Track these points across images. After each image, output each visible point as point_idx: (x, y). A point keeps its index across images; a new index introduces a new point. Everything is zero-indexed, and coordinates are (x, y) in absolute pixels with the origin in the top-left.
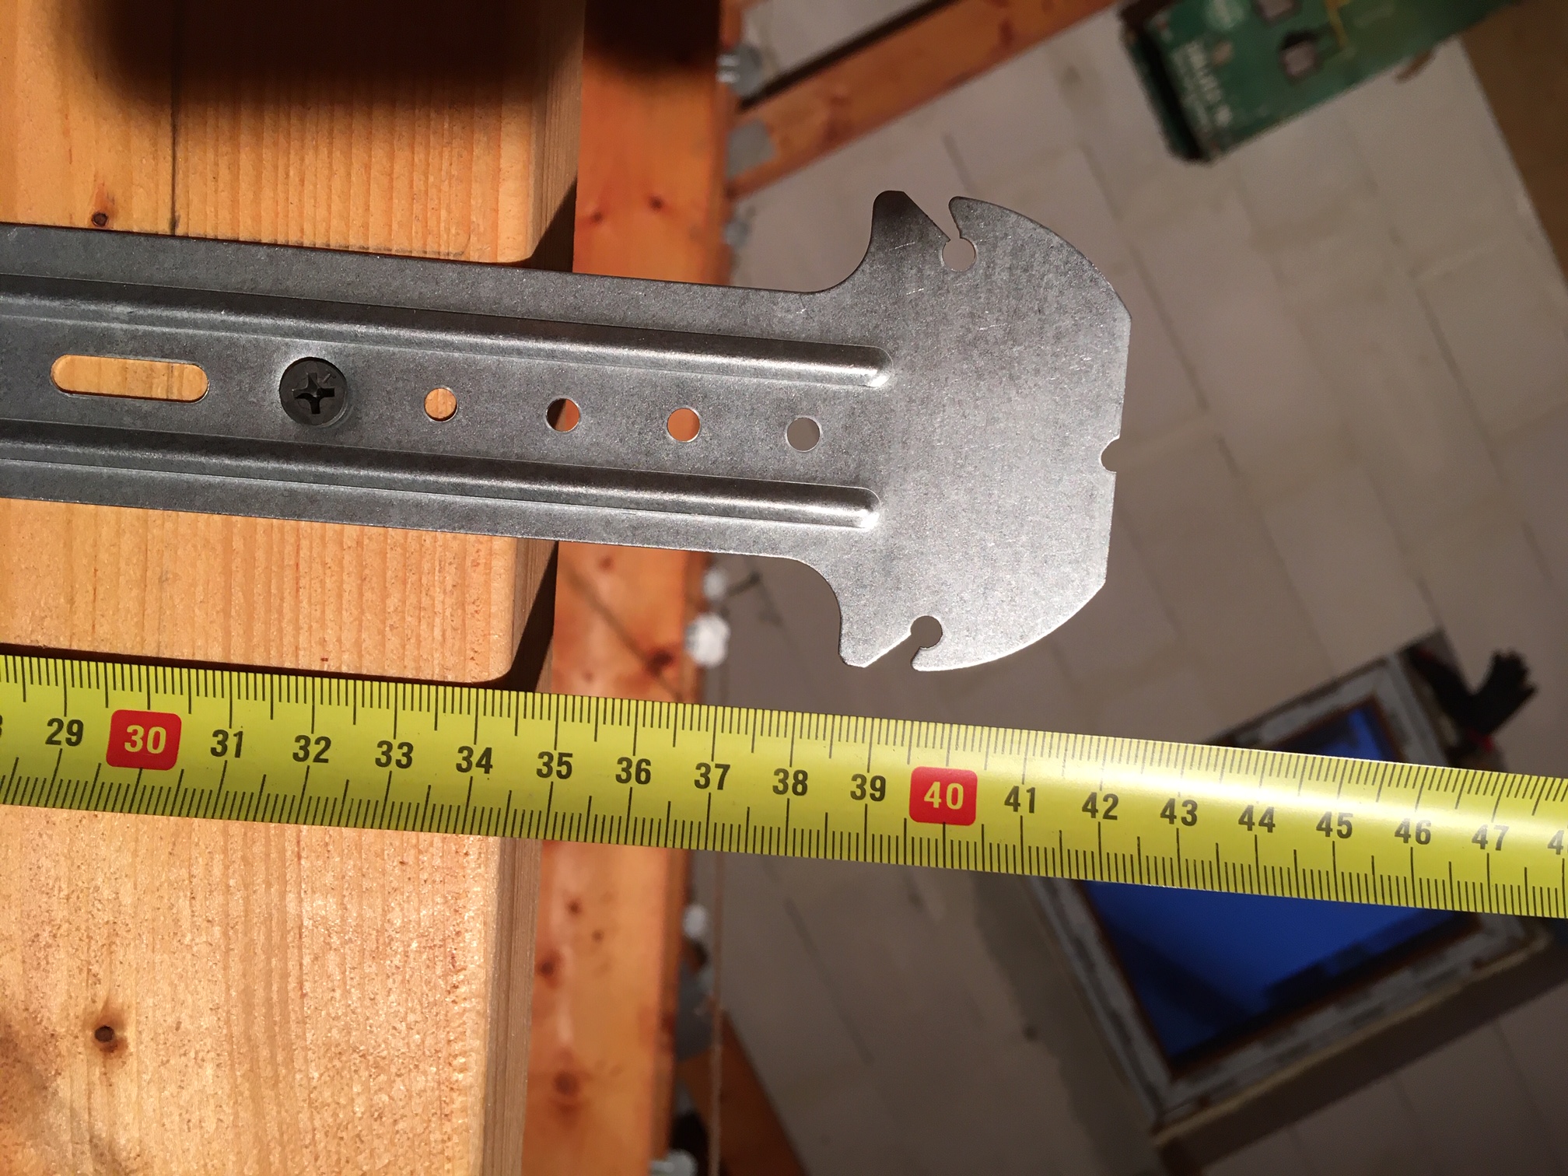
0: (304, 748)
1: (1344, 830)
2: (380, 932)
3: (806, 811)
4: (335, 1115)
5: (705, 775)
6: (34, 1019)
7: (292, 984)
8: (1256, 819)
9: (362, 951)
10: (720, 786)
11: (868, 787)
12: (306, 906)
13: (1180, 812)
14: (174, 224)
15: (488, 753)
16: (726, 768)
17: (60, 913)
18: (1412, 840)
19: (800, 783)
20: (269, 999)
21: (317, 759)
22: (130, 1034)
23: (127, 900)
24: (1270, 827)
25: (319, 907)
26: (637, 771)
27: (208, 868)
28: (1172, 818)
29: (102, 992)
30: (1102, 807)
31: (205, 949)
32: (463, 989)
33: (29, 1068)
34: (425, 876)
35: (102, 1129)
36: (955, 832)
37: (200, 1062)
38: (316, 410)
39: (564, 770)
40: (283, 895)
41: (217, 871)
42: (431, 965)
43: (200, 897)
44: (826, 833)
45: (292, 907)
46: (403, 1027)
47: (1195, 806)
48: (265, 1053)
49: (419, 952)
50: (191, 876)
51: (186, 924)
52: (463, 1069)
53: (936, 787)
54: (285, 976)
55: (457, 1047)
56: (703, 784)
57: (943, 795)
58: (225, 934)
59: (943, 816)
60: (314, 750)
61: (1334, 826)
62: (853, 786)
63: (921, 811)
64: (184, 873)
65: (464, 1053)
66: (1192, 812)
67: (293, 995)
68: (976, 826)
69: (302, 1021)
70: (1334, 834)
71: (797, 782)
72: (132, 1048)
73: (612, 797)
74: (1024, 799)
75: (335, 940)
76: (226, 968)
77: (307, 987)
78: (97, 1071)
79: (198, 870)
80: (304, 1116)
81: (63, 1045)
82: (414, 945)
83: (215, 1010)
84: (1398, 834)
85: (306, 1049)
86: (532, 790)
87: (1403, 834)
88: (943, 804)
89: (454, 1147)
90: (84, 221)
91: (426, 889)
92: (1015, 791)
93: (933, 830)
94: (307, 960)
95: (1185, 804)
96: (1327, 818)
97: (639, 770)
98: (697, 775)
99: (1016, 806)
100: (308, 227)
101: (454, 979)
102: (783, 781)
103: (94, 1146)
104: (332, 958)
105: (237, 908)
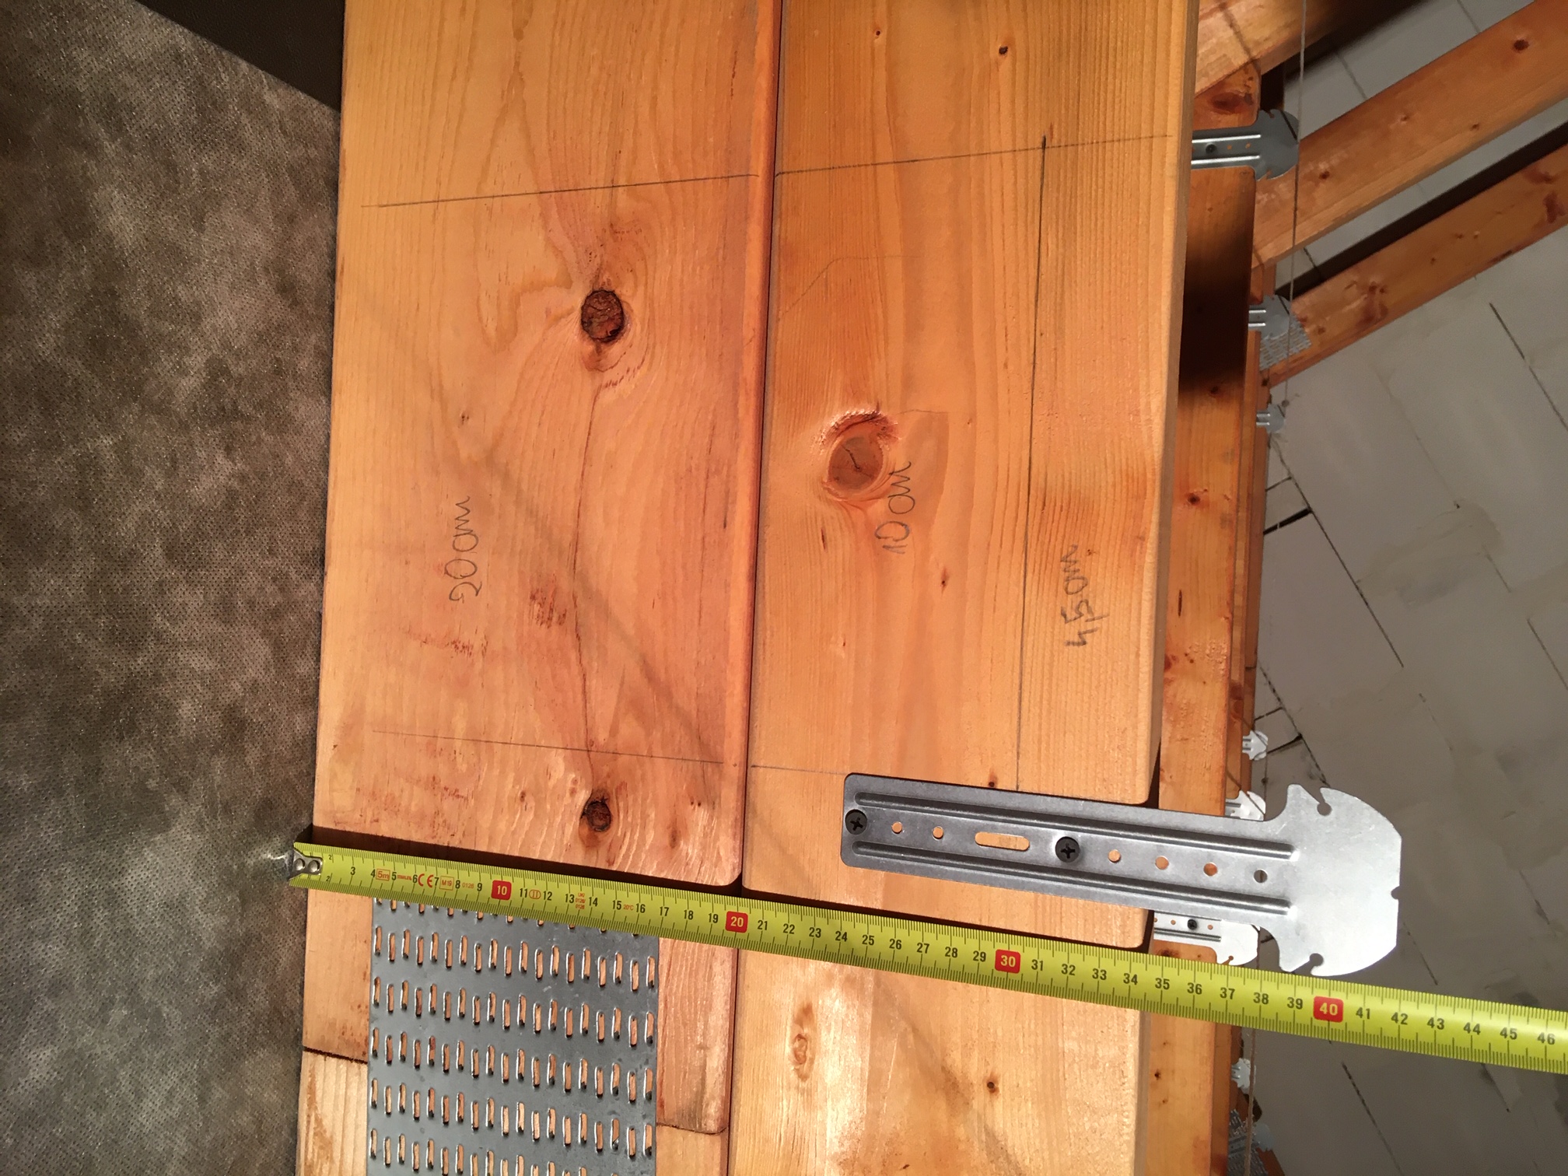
0: (1066, 969)
1: (1513, 1036)
2: (1094, 1058)
3: (1268, 1011)
4: (1077, 1129)
5: (1225, 993)
6: (965, 1076)
7: (1061, 1074)
8: (1472, 1028)
9: (1087, 1065)
10: (1231, 998)
11: (1295, 1003)
12: (1066, 1045)
13: (1436, 1023)
14: (1017, 787)
15: (1135, 977)
16: (1233, 990)
17: (975, 1036)
18: (1546, 1042)
19: (1265, 999)
20: (1052, 1079)
21: (1071, 974)
22: (1000, 1086)
23: (1000, 1034)
24: (1478, 1032)
25: (1070, 1045)
26: (1196, 989)
27: (1029, 1025)
28: (1432, 1025)
29: (990, 1068)
30: (1400, 1018)
31: (1028, 1057)
32: (1126, 1085)
33: (963, 1095)
34: (1111, 1038)
35: (989, 1123)
36: (1333, 1025)
37: (1026, 1101)
38: (1068, 857)
39: (1166, 986)
40: (1057, 1039)
41: (1032, 1026)
42: (1114, 1073)
43: (1026, 1036)
44: (1277, 1021)
45: (1060, 1045)
46: (1103, 1097)
47: (1443, 1021)
48: (1050, 1100)
49: (1109, 1068)
50: (1023, 1028)
51: (1021, 1045)
52: (1127, 1117)
53: (1325, 1005)
54: (1058, 1071)
55: (1125, 1108)
56: (1224, 996)
57: (1328, 1008)
58: (1035, 1051)
59: (1328, 1017)
60: (1069, 970)
61: (1508, 1033)
62: (1288, 1002)
63: (1318, 1014)
64: (1020, 1026)
65: (1127, 1111)
66: (1442, 1023)
67: (1062, 1079)
68: (1343, 1023)
69: (1066, 1089)
70: (1508, 1037)
71: (1264, 998)
72: (1001, 1091)
73: (1186, 999)
74: (1365, 1013)
75: (1077, 1059)
76: (1036, 1065)
77: (1067, 1076)
78: (988, 1099)
79: (1026, 1026)
80: (1066, 1127)
81: (976, 1088)
82: (1107, 1065)
83: (1032, 1081)
84: (1539, 1039)
85: (1066, 1101)
86: (1154, 994)
87: (1541, 1039)
88: (1328, 1013)
89: (1125, 1148)
90: (986, 785)
91: (1111, 1043)
92: (1361, 1009)
93: (1323, 1023)
94: (1066, 1066)
95: (1439, 1020)
96: (1505, 1030)
97: (1197, 989)
98: (1221, 992)
99: (1361, 1016)
100: (1065, 790)
101: (1123, 1080)
102: (1258, 998)
103: (986, 1130)
104: (1076, 1066)
105: (1040, 1042)
